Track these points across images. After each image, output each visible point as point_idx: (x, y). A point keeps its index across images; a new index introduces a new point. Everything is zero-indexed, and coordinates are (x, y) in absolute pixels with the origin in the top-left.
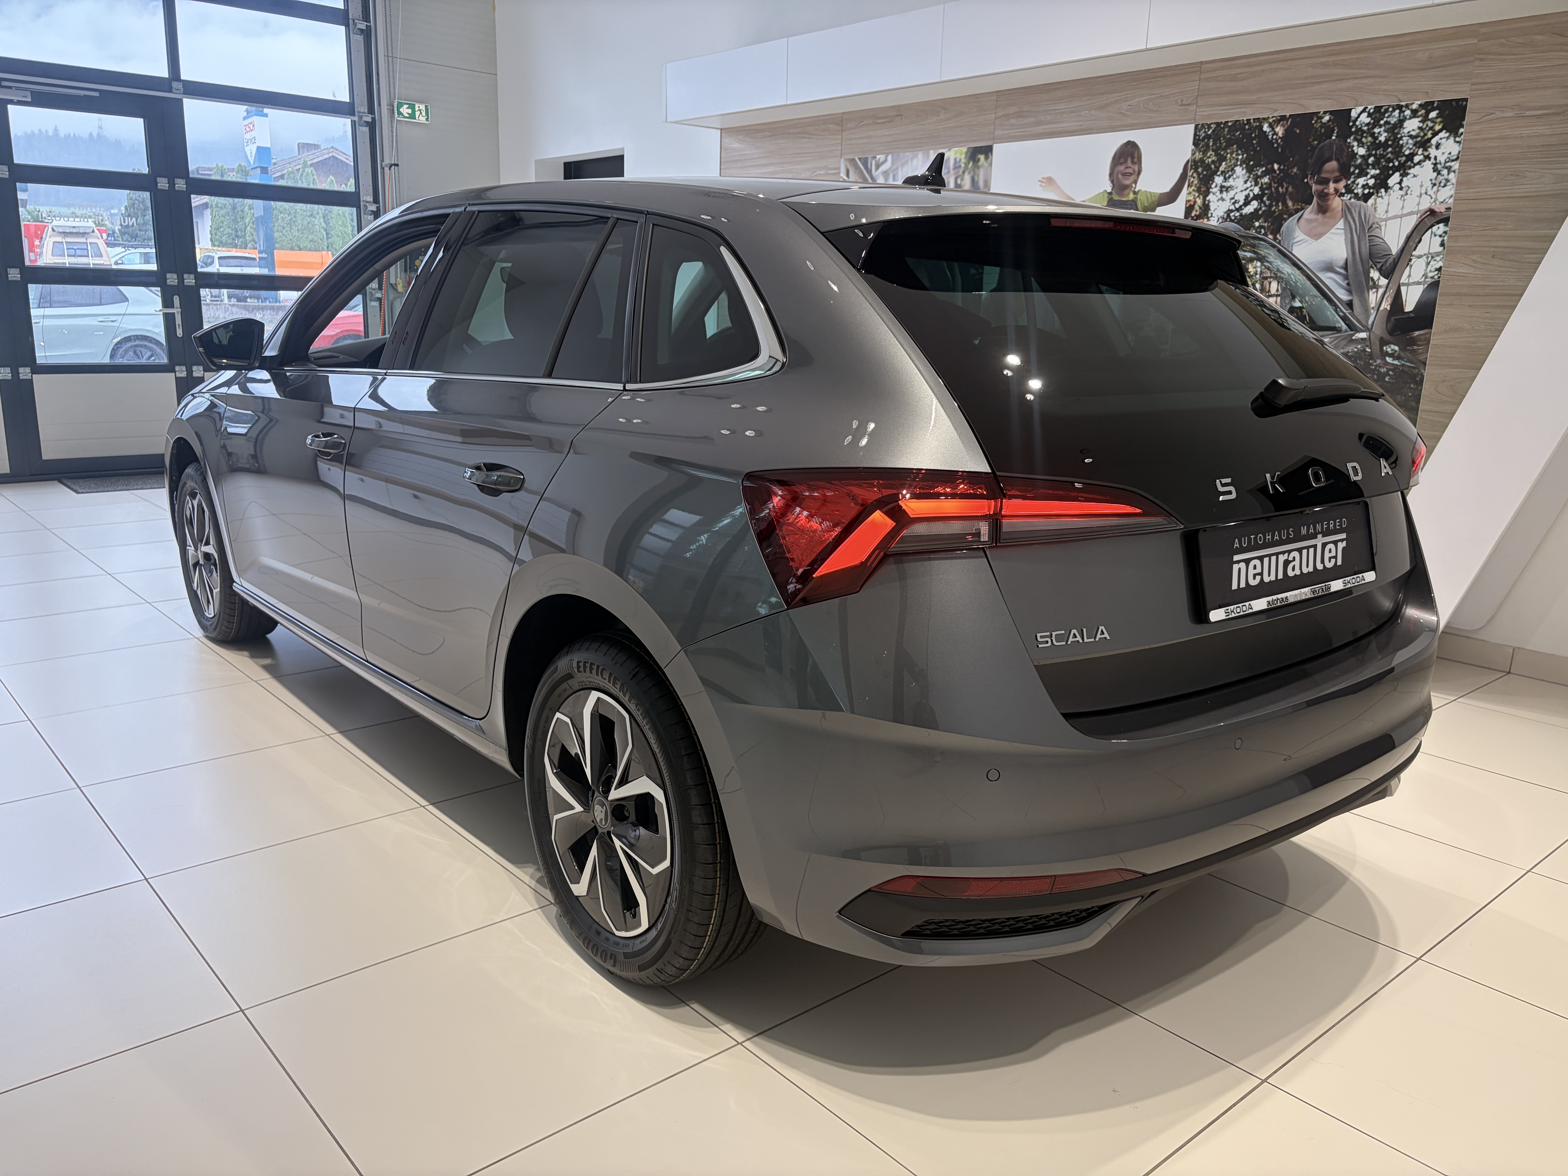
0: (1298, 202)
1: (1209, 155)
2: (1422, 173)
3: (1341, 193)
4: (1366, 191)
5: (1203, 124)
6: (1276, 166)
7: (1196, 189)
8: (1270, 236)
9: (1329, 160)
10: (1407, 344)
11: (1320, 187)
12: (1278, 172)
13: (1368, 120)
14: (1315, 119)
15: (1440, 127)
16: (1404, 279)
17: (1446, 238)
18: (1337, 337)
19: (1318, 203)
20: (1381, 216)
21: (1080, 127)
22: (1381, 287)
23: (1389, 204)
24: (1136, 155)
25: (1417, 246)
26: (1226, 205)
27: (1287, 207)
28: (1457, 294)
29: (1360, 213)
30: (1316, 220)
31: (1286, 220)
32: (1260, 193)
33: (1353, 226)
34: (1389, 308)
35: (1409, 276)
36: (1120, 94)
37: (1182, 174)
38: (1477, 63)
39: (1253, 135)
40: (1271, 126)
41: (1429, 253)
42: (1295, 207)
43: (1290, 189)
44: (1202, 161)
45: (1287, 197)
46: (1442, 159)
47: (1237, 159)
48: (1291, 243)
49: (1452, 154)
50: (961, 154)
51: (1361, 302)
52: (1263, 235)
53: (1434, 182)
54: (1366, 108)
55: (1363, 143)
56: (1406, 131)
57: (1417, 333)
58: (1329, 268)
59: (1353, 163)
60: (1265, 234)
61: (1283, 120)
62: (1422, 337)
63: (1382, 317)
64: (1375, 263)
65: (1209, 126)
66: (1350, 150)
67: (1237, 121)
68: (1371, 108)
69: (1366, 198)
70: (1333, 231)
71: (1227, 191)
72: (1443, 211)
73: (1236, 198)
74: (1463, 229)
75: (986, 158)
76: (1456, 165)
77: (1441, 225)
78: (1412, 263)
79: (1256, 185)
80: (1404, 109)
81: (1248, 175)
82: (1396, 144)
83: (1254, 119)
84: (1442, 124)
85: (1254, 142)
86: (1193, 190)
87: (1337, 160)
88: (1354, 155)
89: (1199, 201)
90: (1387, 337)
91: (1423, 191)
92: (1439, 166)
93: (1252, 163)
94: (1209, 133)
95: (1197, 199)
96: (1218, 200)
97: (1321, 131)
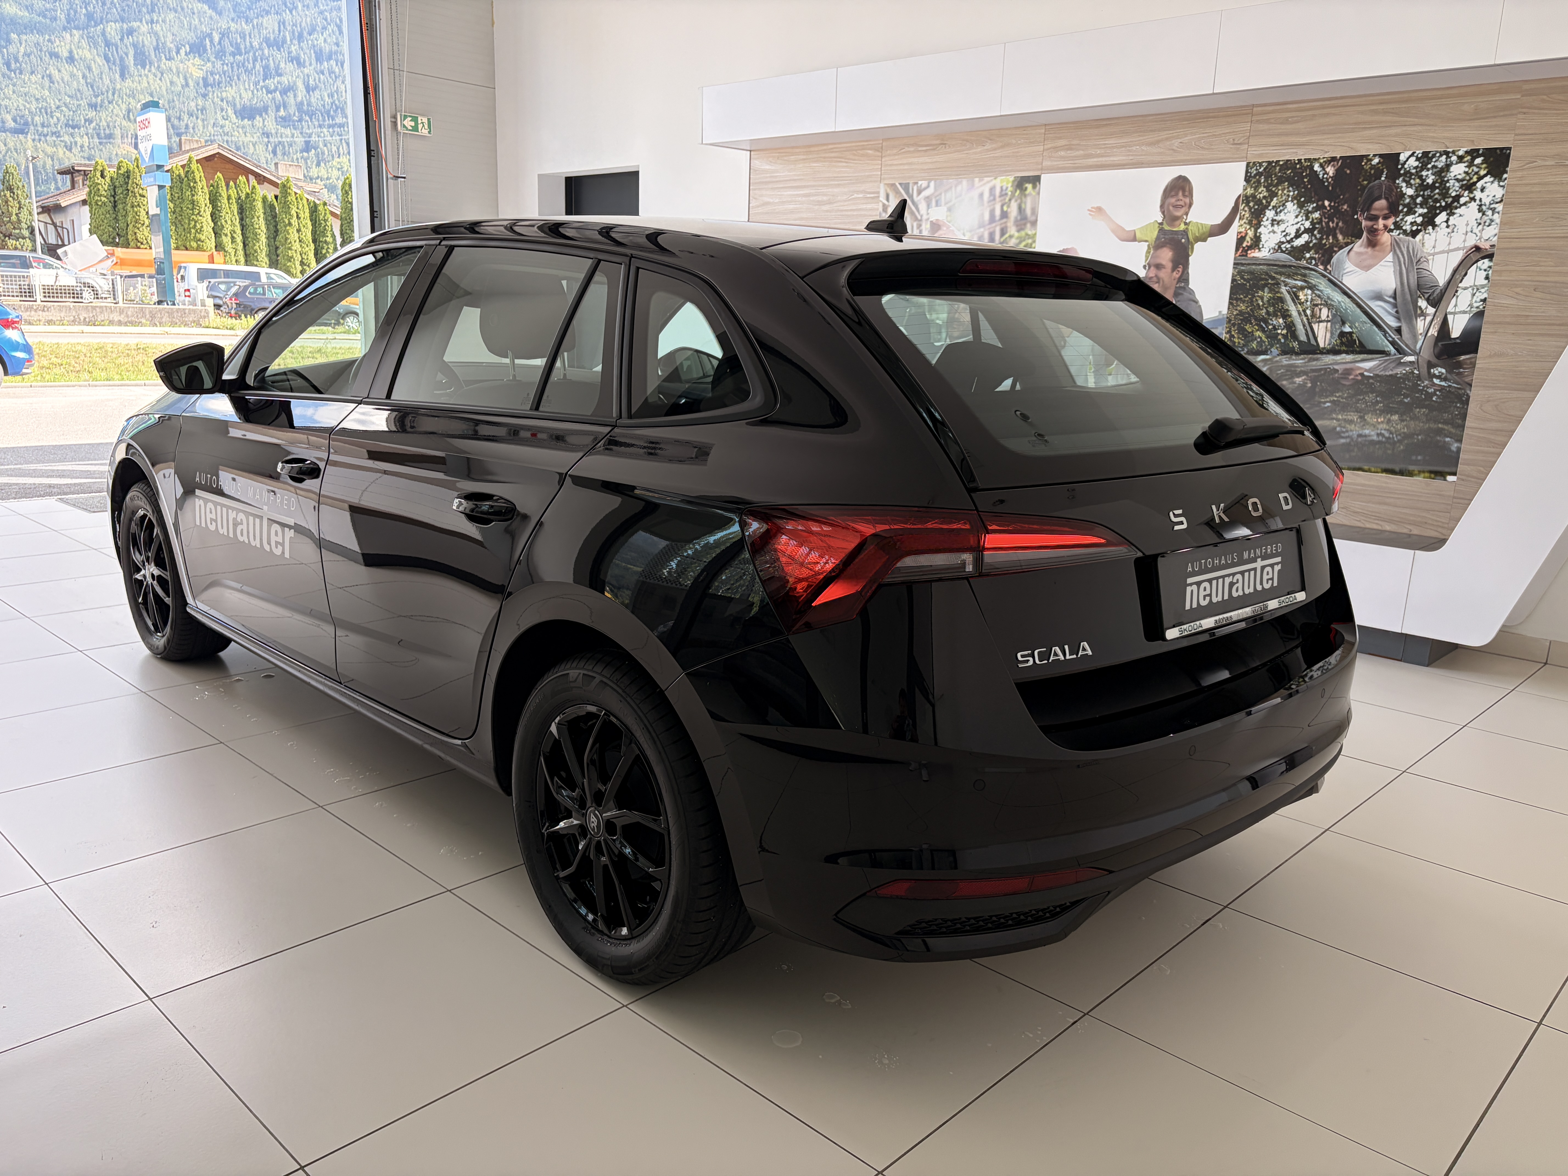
0: (1348, 236)
1: (1260, 190)
2: (1467, 214)
3: (1390, 229)
4: (1414, 228)
5: (1254, 162)
6: (1327, 203)
7: (1247, 222)
8: (1321, 267)
9: (1379, 198)
10: (1454, 367)
11: (1370, 223)
12: (1328, 208)
13: (1417, 163)
14: (1365, 161)
15: (1485, 172)
16: (1450, 309)
17: (1490, 272)
18: (1386, 361)
19: (1368, 238)
20: (1428, 251)
21: (1131, 162)
22: (1428, 315)
23: (1436, 240)
24: (1187, 189)
25: (1463, 279)
26: (1278, 237)
27: (1337, 240)
28: (1500, 323)
29: (1408, 248)
30: (1367, 252)
31: (1336, 252)
32: (1311, 227)
33: (1402, 260)
34: (1436, 334)
35: (1456, 306)
36: (1171, 132)
37: (1233, 208)
38: (1521, 116)
39: (1304, 174)
40: (1321, 166)
41: (1476, 286)
42: (1345, 241)
43: (1340, 224)
44: (1253, 196)
45: (1338, 231)
46: (1486, 201)
47: (1288, 196)
48: (1341, 274)
49: (1497, 197)
50: (1007, 184)
51: (1409, 328)
52: (1314, 265)
53: (1479, 221)
54: (1414, 153)
55: (1411, 185)
56: (1452, 175)
57: (1463, 357)
58: (1379, 297)
59: (1402, 202)
60: (1316, 265)
61: (1334, 161)
62: (1468, 361)
63: (1430, 343)
64: (1423, 294)
65: (1261, 164)
66: (1399, 190)
67: (1288, 161)
68: (1419, 153)
69: (1414, 234)
70: (1382, 263)
71: (1278, 224)
72: (1487, 248)
73: (1287, 231)
74: (1507, 265)
75: (1034, 187)
76: (1499, 207)
77: (1486, 261)
78: (1458, 294)
79: (1307, 219)
80: (1450, 155)
81: (1299, 210)
82: (1443, 186)
83: (1305, 159)
84: (1487, 170)
85: (1305, 180)
86: (1245, 223)
87: (1387, 199)
88: (1403, 195)
89: (1251, 233)
90: (1434, 360)
91: (1469, 229)
92: (1484, 208)
93: (1303, 199)
94: (1260, 170)
95: (1249, 231)
96: (1269, 233)
97: (1370, 172)
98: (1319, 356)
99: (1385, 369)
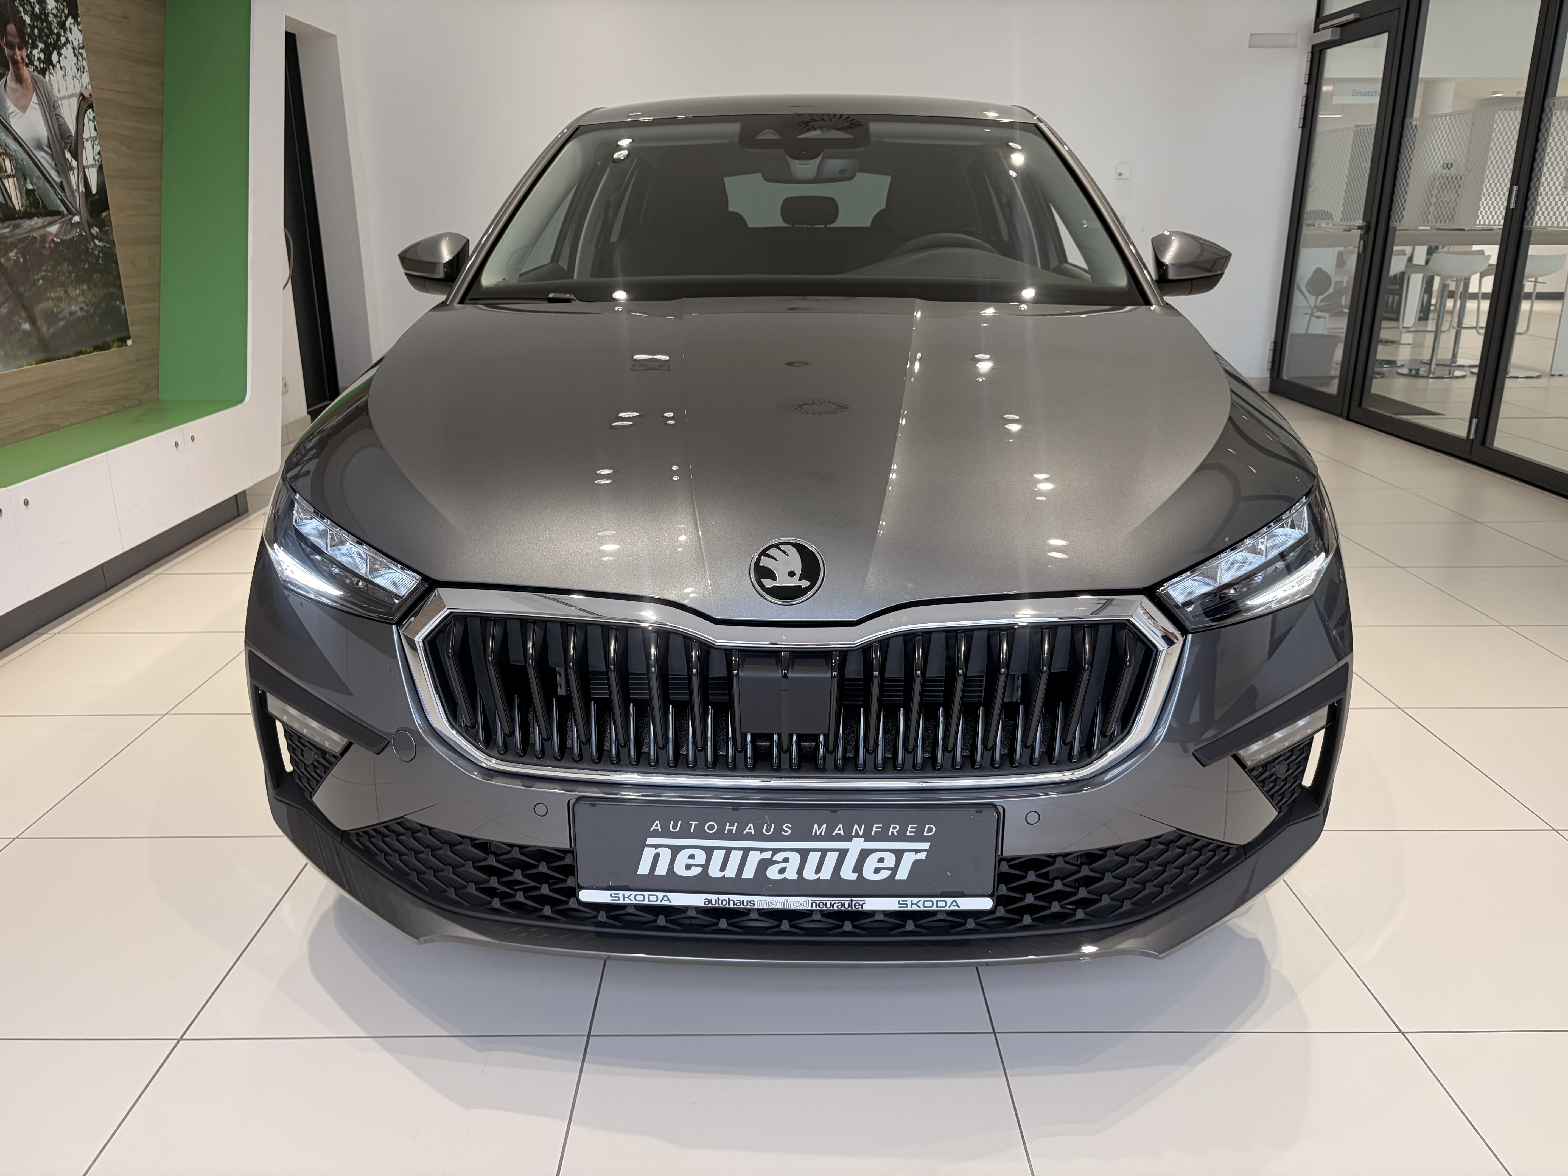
3: (27, 63)
4: (42, 65)
9: (8, 22)
11: (11, 52)
15: (67, 11)
16: (85, 163)
17: (96, 124)
18: (64, 222)
19: (14, 70)
20: (56, 95)
23: (58, 83)
25: (83, 129)
28: (113, 178)
29: (45, 88)
30: (18, 89)
35: (87, 159)
41: (92, 137)
46: (76, 44)
48: (7, 114)
49: (79, 42)
53: (77, 66)
56: (49, 8)
57: (102, 214)
59: (27, 31)
62: (106, 218)
64: (66, 144)
66: (20, 15)
70: (31, 104)
76: (84, 54)
82: (47, 19)
88: (24, 22)
90: (90, 220)
91: (71, 72)
92: (76, 52)
98: (18, 221)
99: (65, 234)
